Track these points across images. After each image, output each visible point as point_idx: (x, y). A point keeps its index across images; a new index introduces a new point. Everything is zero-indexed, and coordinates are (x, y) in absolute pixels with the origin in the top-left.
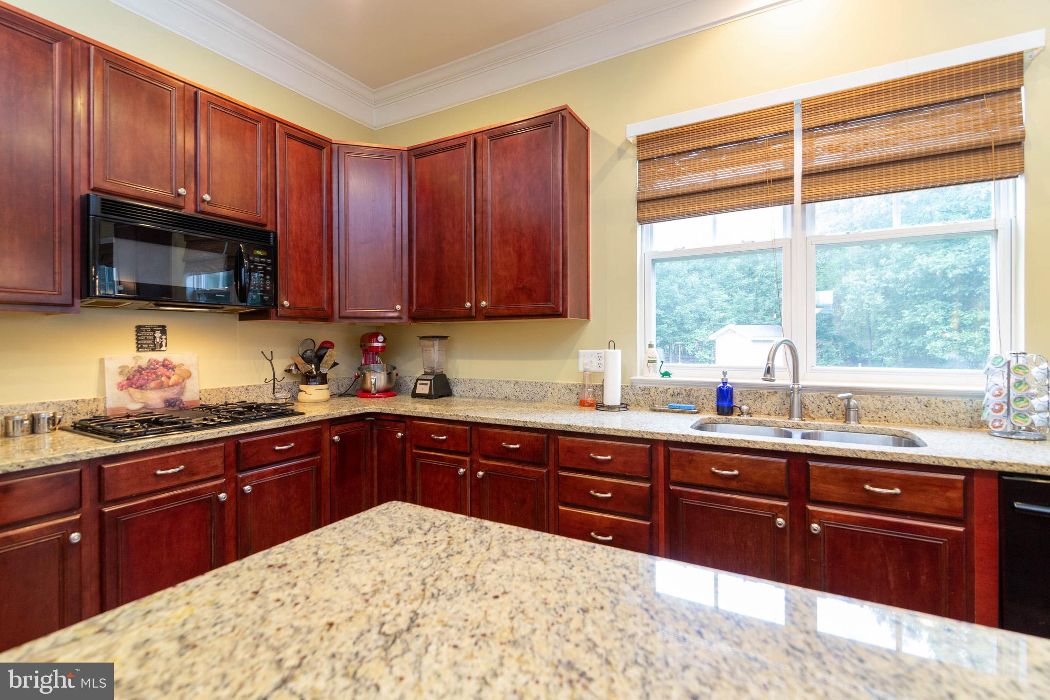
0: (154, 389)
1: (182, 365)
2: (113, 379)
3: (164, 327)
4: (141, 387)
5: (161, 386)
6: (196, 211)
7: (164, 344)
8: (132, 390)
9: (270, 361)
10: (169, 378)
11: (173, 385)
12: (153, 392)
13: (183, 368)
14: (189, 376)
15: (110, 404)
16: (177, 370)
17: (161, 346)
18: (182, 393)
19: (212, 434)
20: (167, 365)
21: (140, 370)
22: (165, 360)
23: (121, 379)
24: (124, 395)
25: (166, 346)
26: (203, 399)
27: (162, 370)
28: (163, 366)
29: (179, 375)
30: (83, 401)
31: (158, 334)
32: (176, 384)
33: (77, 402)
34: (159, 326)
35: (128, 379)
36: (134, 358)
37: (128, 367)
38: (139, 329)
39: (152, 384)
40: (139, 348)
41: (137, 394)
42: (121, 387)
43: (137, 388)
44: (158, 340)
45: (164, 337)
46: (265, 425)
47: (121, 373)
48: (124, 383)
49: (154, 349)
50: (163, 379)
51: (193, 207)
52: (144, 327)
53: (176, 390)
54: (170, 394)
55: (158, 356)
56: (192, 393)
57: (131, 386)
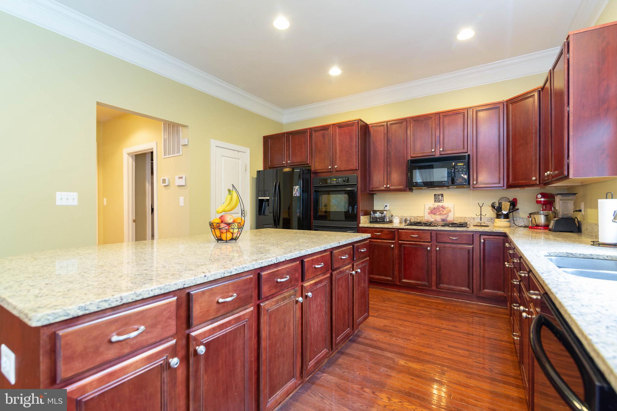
0: (438, 215)
1: (448, 207)
2: (427, 211)
3: (442, 194)
4: (434, 214)
5: (440, 214)
6: (440, 155)
7: (442, 200)
8: (432, 215)
9: (481, 207)
10: (443, 212)
11: (444, 214)
12: (438, 216)
13: (449, 208)
14: (450, 212)
15: (426, 218)
16: (446, 209)
17: (441, 201)
18: (447, 217)
19: (426, 228)
20: (443, 207)
21: (434, 208)
22: (442, 205)
23: (429, 211)
24: (429, 216)
25: (443, 201)
26: (455, 220)
27: (441, 209)
28: (442, 207)
29: (447, 211)
30: (419, 216)
31: (440, 197)
32: (446, 214)
33: (418, 217)
34: (441, 194)
35: (431, 211)
36: (433, 204)
37: (431, 207)
38: (435, 195)
39: (438, 213)
40: (435, 201)
41: (433, 216)
42: (429, 213)
43: (433, 214)
44: (440, 199)
45: (442, 198)
46: (445, 228)
47: (429, 209)
48: (430, 212)
49: (439, 202)
50: (441, 212)
51: (439, 154)
52: (436, 194)
53: (445, 216)
54: (443, 217)
55: (440, 204)
56: (450, 218)
57: (431, 213)
